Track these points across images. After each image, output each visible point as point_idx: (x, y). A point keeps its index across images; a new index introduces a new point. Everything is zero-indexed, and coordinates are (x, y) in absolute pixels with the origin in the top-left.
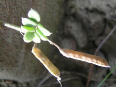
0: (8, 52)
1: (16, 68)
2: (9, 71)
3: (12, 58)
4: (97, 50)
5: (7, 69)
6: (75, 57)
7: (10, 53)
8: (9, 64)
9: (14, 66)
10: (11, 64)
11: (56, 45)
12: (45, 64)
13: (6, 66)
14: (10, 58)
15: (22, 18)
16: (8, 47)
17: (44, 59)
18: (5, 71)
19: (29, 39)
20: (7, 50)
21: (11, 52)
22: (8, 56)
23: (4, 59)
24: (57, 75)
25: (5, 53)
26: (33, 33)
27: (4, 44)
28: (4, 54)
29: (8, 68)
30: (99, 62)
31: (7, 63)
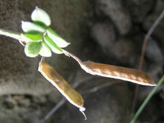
0: (13, 53)
1: (27, 76)
2: (18, 81)
3: (20, 62)
4: (147, 37)
5: (14, 80)
6: (104, 73)
7: (16, 54)
8: (16, 71)
9: (25, 74)
10: (20, 70)
11: (74, 57)
12: (61, 88)
13: (11, 75)
14: (17, 61)
15: (23, 22)
16: (12, 45)
17: (57, 80)
18: (11, 82)
19: (34, 53)
20: (11, 49)
21: (17, 52)
22: (13, 59)
23: (8, 65)
24: (80, 104)
25: (8, 55)
26: (40, 43)
27: (6, 42)
28: (7, 58)
29: (16, 77)
30: (139, 79)
31: (13, 69)
